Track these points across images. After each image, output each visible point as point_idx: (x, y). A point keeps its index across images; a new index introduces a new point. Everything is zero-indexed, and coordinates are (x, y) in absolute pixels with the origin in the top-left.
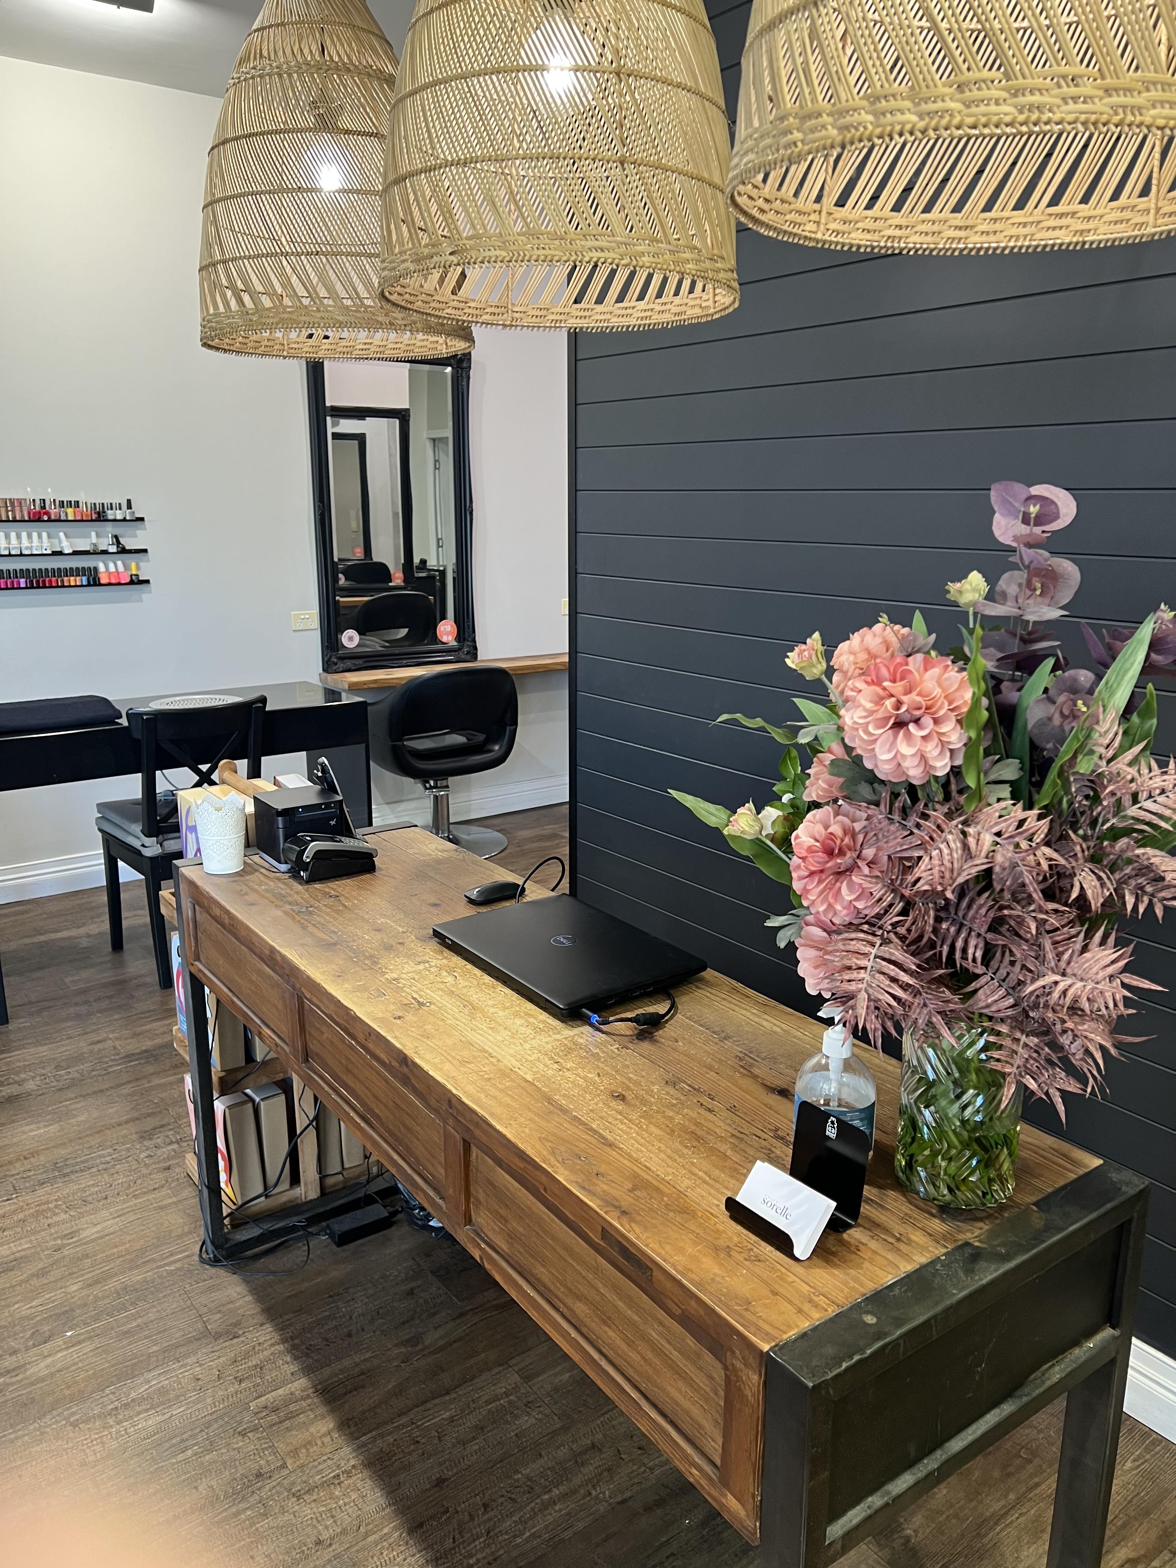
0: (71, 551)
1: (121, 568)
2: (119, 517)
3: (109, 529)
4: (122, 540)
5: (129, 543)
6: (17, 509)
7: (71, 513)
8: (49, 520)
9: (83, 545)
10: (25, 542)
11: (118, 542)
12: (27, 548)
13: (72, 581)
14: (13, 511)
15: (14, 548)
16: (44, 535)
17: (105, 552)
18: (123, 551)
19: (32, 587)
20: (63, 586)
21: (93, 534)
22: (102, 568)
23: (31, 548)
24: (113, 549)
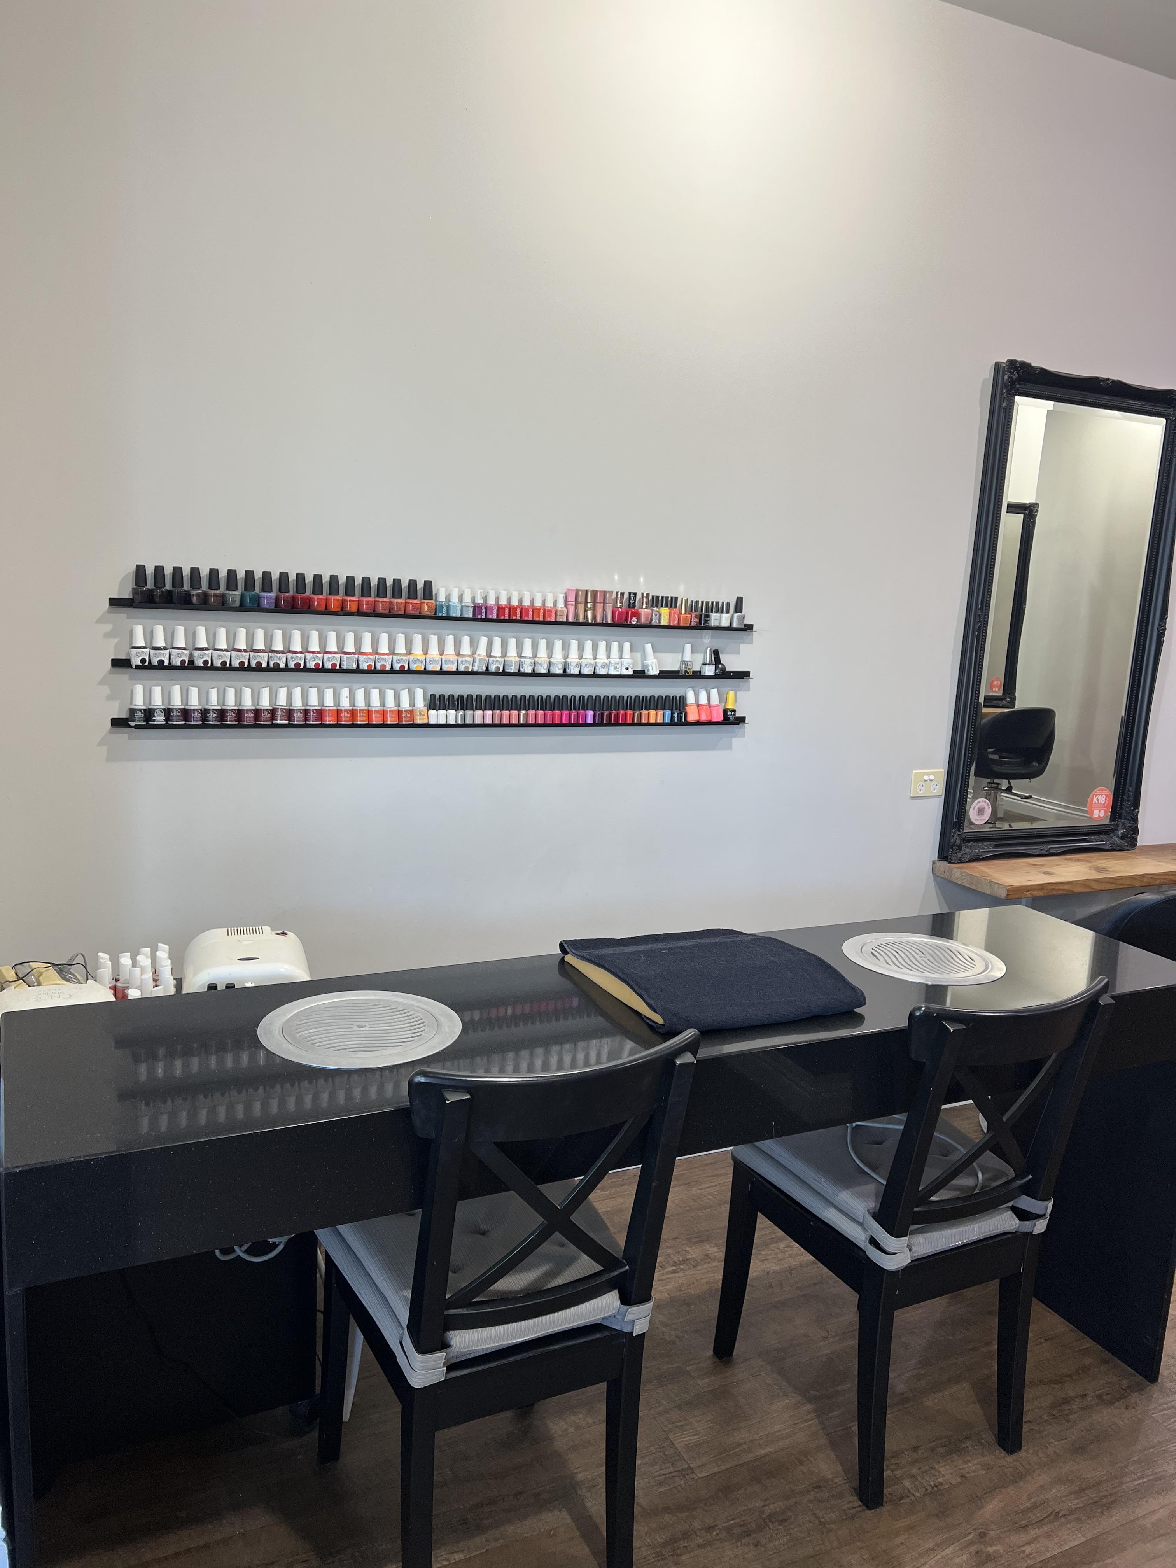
0: (656, 672)
1: (715, 700)
2: (725, 623)
3: (707, 640)
4: (724, 658)
5: (731, 663)
6: (599, 606)
7: (665, 615)
8: (639, 626)
9: (672, 663)
10: (602, 657)
11: (717, 661)
12: (603, 666)
13: (653, 716)
14: (594, 609)
15: (587, 666)
16: (627, 646)
17: (697, 675)
18: (723, 674)
19: (601, 724)
20: (641, 724)
21: (688, 647)
22: (691, 699)
23: (607, 666)
24: (710, 671)
